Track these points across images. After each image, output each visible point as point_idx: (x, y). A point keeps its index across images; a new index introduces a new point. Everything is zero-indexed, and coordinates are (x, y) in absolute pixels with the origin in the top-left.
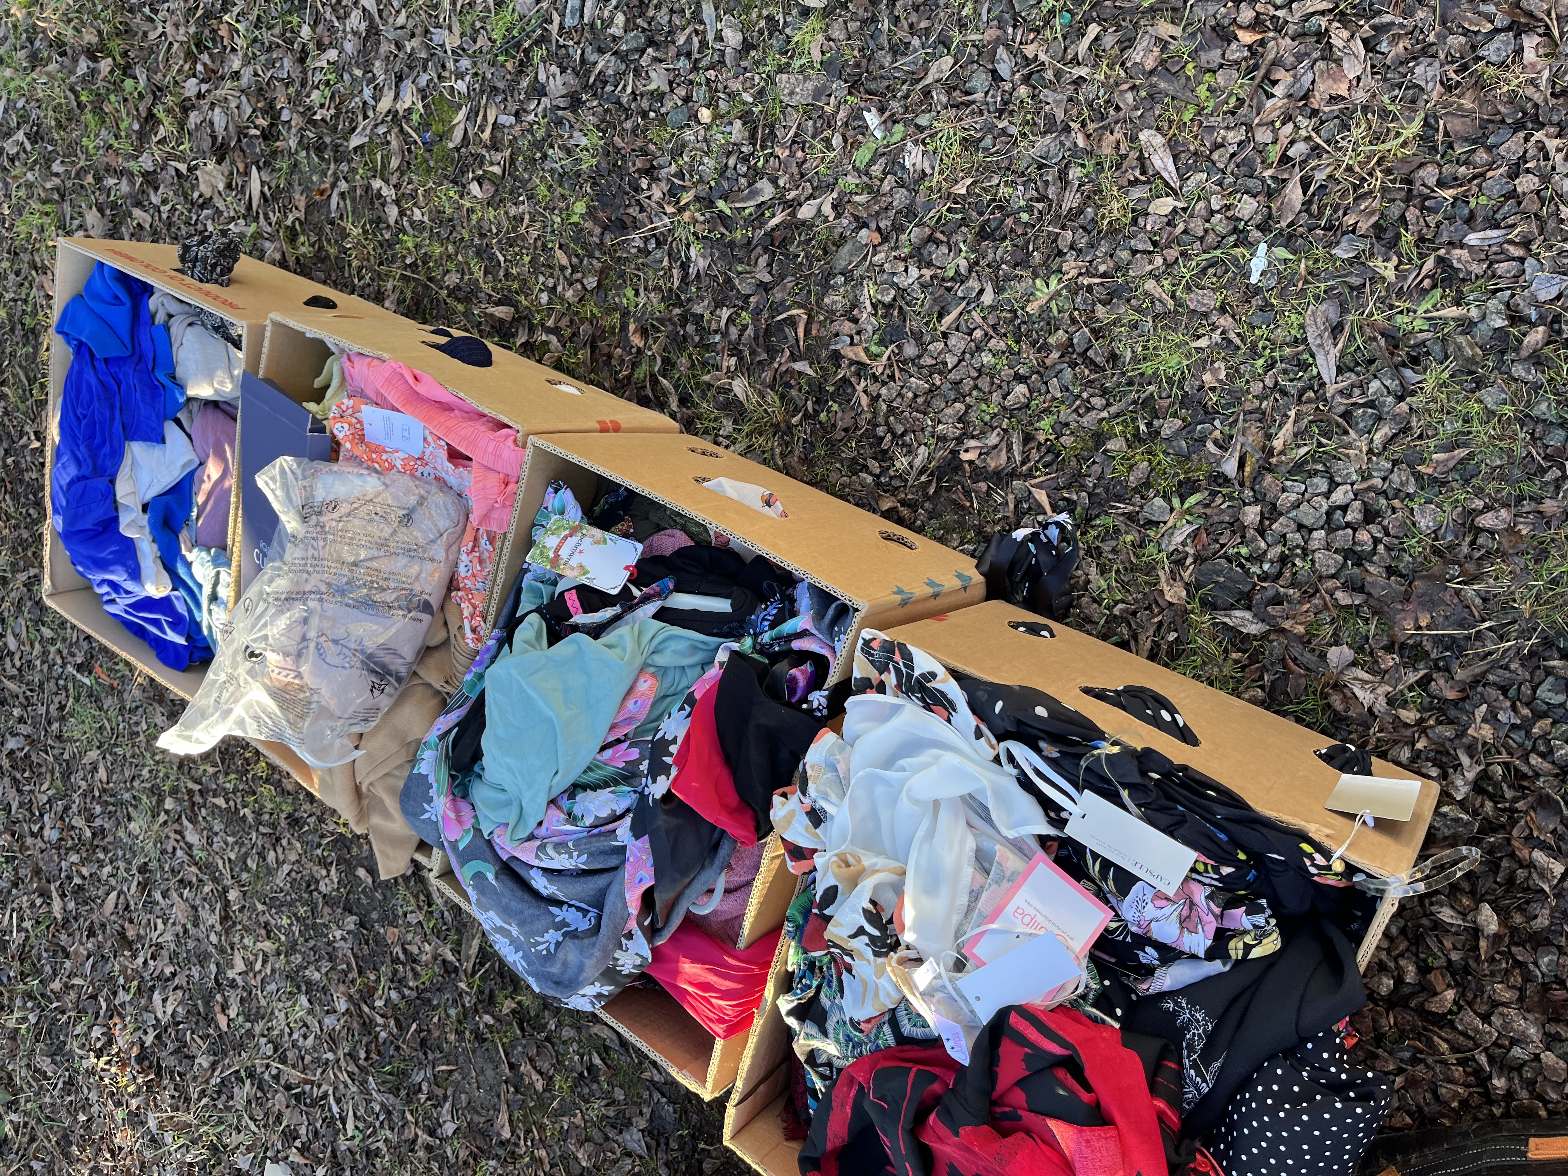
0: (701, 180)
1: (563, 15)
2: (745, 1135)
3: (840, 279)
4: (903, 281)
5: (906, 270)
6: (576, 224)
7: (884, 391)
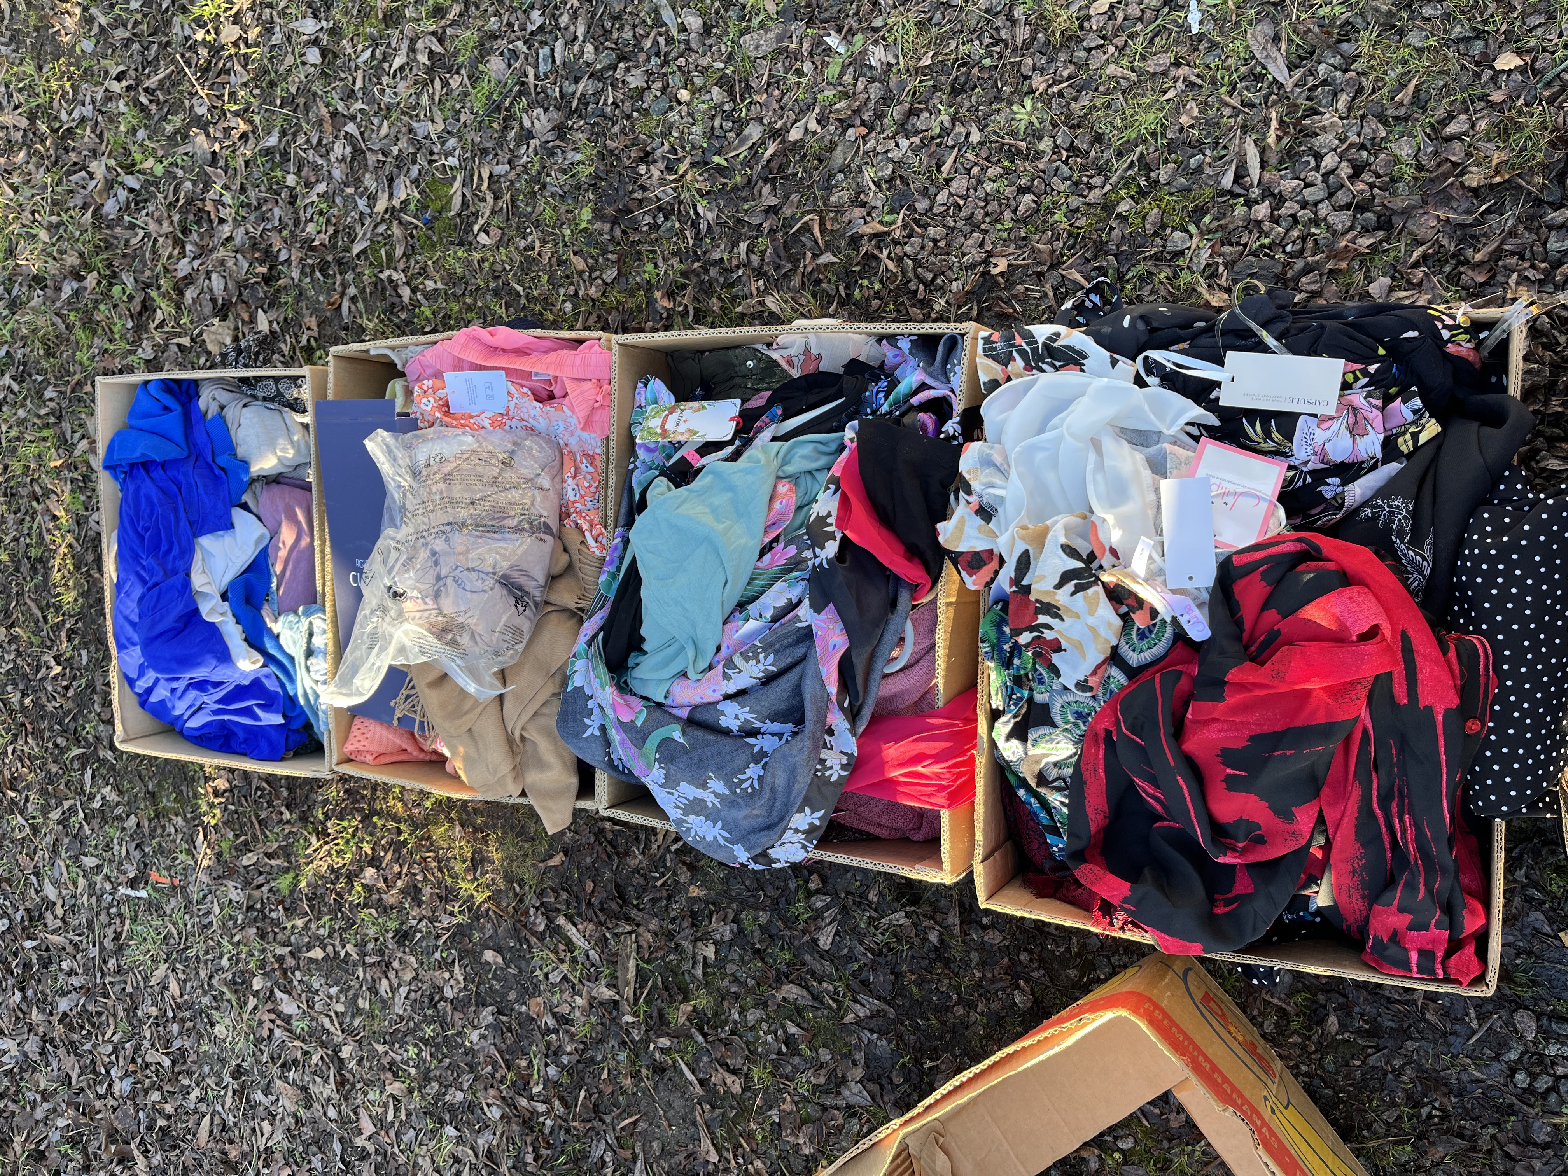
0: (693, 147)
1: (536, 67)
3: (840, 176)
4: (895, 154)
5: (897, 145)
6: (585, 230)
7: (908, 249)
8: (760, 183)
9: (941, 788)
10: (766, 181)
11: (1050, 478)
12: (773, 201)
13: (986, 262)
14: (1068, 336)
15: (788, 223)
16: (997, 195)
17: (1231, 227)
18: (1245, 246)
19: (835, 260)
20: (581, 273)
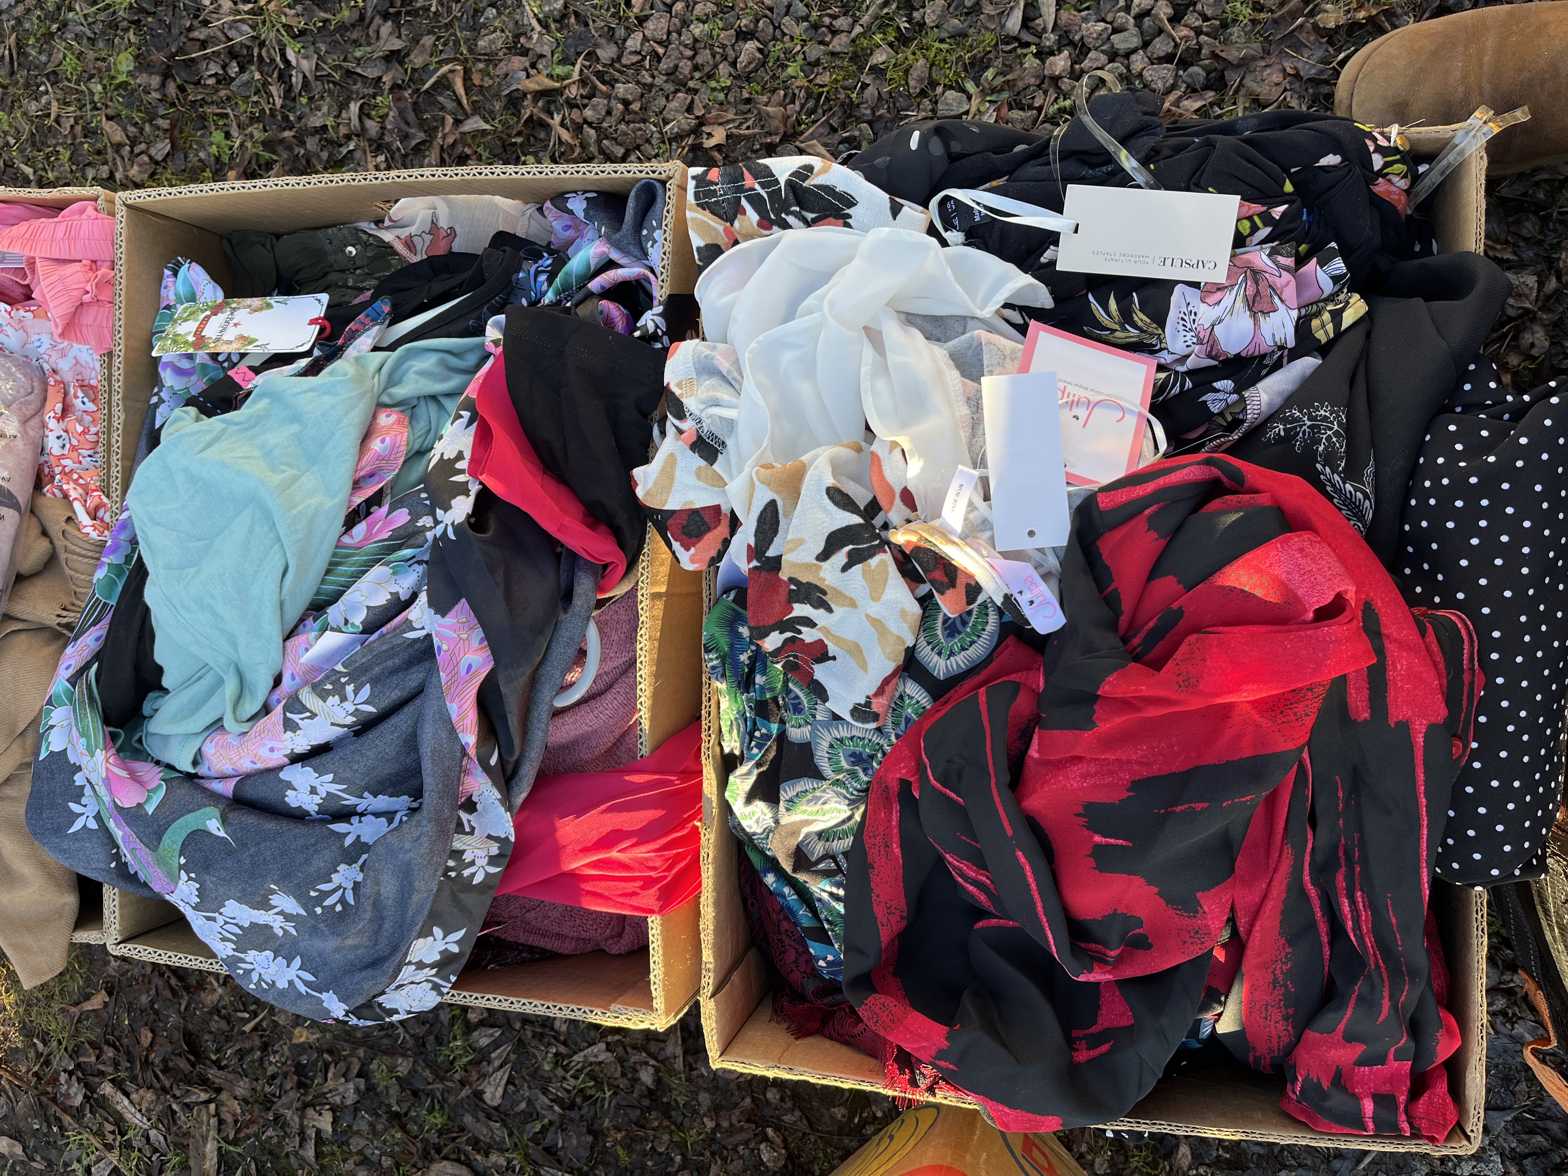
2: (736, 1048)
3: (491, 12)
6: (124, 85)
7: (588, 113)
8: (378, 20)
9: (648, 883)
10: (386, 16)
11: (805, 389)
12: (397, 44)
13: (696, 131)
14: (824, 170)
15: (418, 75)
16: (709, 41)
17: (1021, 85)
18: (1040, 109)
19: (488, 127)
20: (118, 147)
